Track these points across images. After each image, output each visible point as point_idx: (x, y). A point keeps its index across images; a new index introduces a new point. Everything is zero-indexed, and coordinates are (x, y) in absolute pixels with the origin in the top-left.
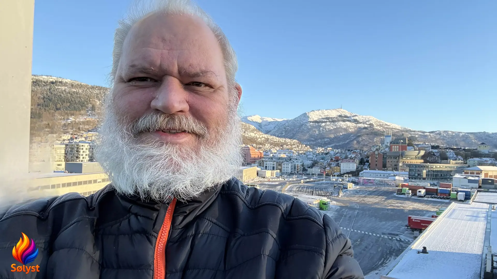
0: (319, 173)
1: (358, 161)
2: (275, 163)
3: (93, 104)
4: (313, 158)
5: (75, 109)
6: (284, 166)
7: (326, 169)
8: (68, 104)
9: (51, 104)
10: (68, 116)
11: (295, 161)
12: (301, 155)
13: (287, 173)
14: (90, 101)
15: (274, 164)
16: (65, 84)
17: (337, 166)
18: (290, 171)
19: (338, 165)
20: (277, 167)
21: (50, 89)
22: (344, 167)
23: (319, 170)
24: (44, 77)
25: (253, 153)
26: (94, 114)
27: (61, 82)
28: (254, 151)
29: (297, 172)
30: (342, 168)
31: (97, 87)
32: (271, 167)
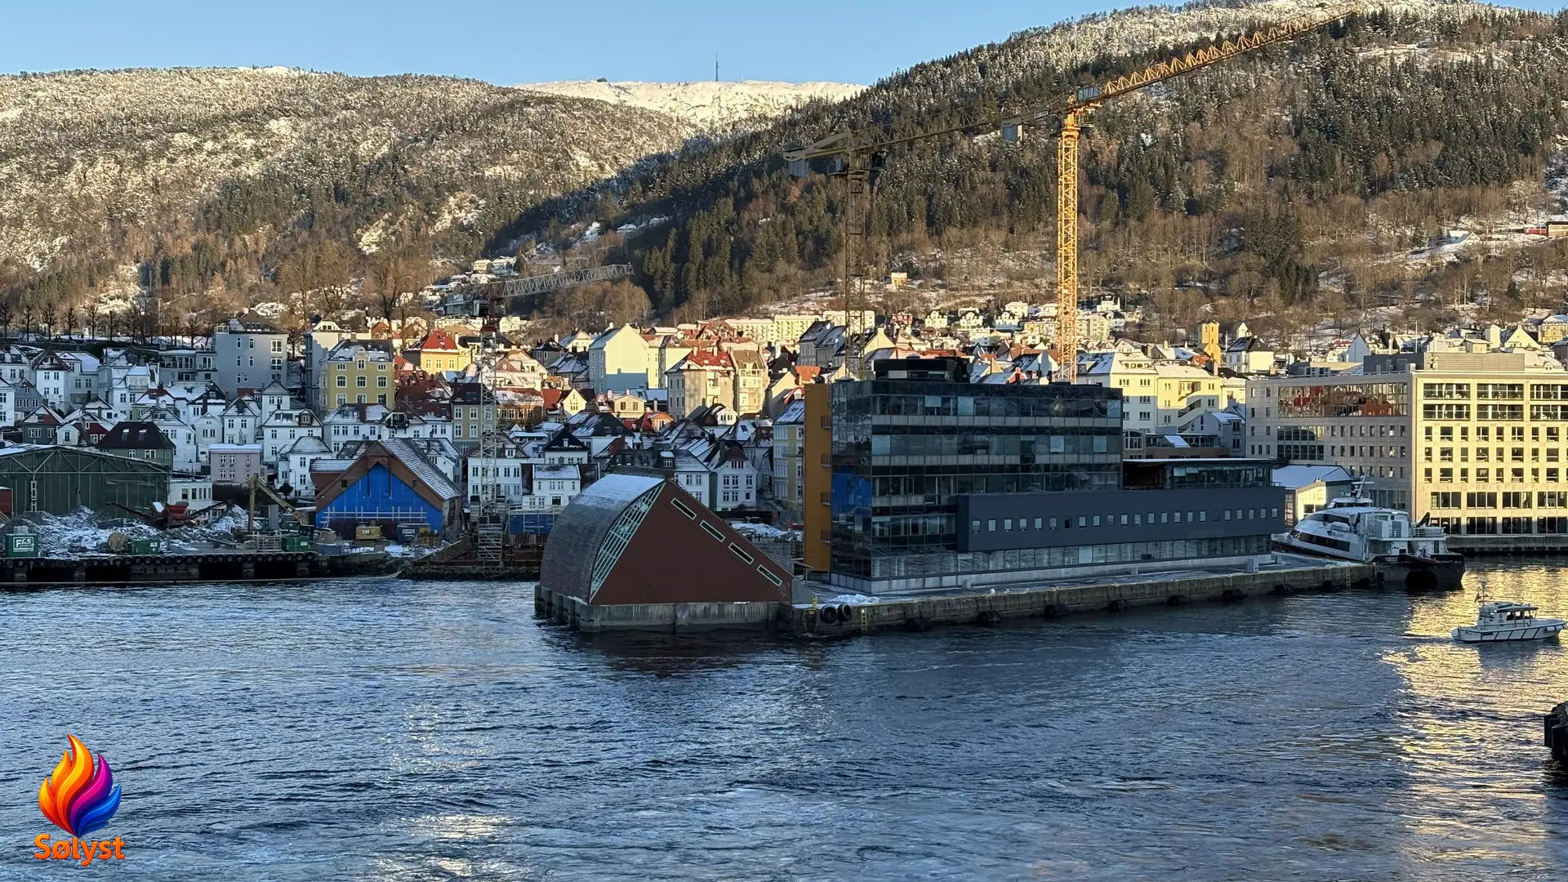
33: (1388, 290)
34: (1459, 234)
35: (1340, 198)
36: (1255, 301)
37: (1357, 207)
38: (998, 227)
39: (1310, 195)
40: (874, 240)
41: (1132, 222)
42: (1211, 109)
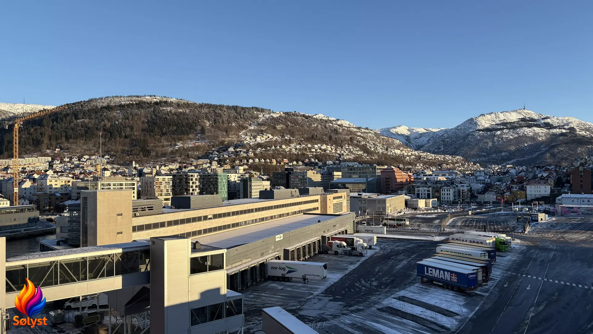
0: (495, 200)
1: (553, 181)
2: (431, 189)
3: (202, 126)
4: (484, 180)
5: (183, 133)
6: (443, 192)
7: (506, 194)
8: (175, 128)
9: (156, 129)
10: (175, 142)
11: (459, 185)
12: (467, 177)
13: (448, 201)
14: (198, 122)
15: (428, 191)
16: (171, 104)
17: (521, 190)
18: (452, 199)
19: (523, 189)
20: (433, 194)
21: (154, 111)
22: (531, 191)
23: (495, 197)
24: (147, 97)
25: (399, 177)
26: (204, 138)
27: (166, 102)
28: (401, 174)
29: (463, 200)
30: (528, 192)
31: (205, 105)
32: (425, 195)
33: (164, 155)
34: (179, 144)
35: (156, 136)
36: (138, 156)
37: (159, 138)
38: (83, 140)
39: (150, 136)
40: (52, 141)
41: (113, 140)
42: (130, 117)
